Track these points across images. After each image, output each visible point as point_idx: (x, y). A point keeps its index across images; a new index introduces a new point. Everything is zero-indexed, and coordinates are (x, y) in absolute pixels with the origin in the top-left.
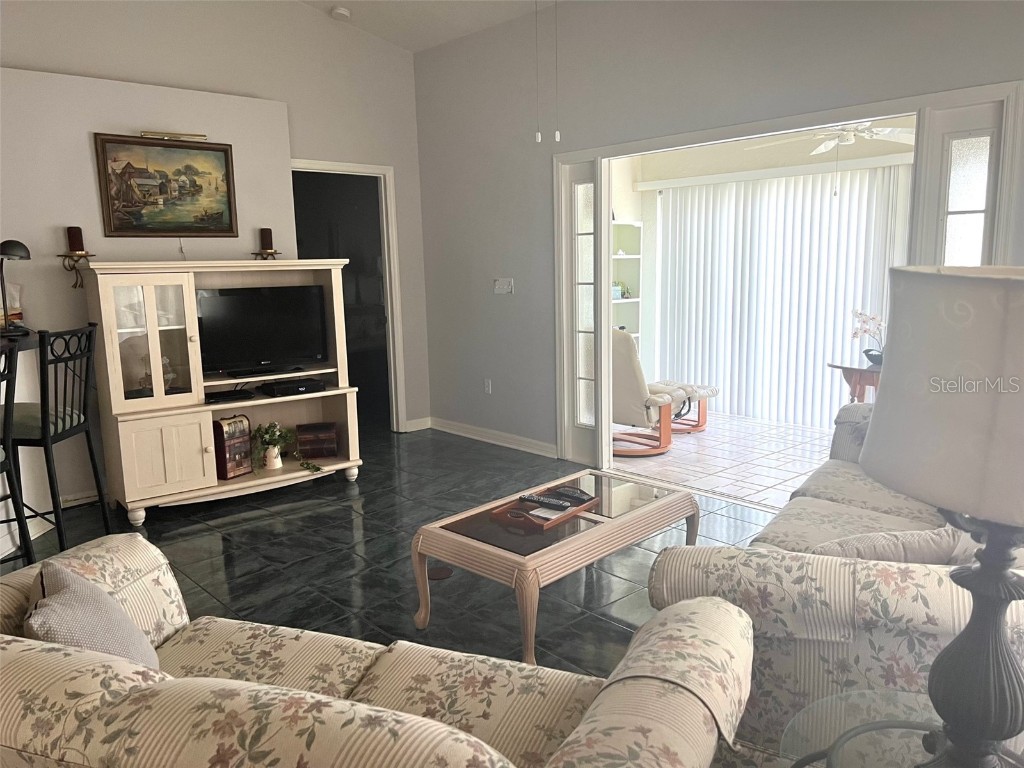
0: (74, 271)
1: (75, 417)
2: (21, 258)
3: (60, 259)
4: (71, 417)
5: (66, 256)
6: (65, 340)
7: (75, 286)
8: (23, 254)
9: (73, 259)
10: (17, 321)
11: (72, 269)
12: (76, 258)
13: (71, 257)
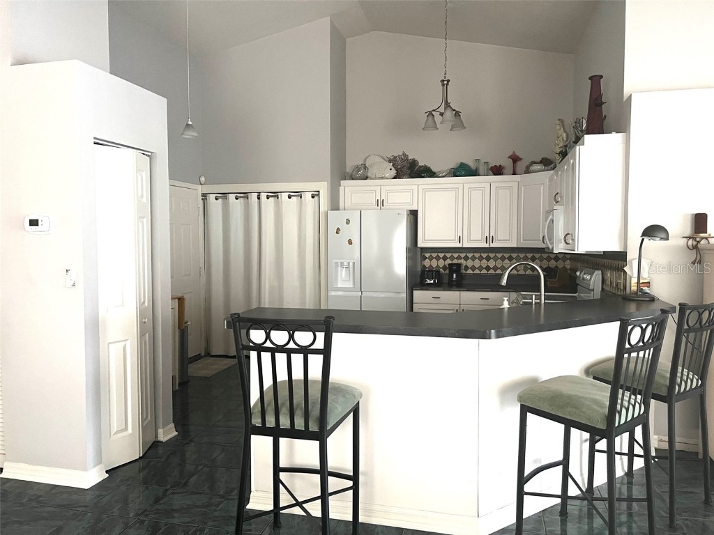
0: (695, 250)
1: (695, 381)
2: (661, 239)
3: (685, 240)
4: (692, 381)
5: (690, 238)
6: (699, 312)
7: (694, 263)
8: (663, 236)
9: (696, 240)
10: (646, 289)
11: (694, 248)
12: (698, 240)
13: (694, 239)
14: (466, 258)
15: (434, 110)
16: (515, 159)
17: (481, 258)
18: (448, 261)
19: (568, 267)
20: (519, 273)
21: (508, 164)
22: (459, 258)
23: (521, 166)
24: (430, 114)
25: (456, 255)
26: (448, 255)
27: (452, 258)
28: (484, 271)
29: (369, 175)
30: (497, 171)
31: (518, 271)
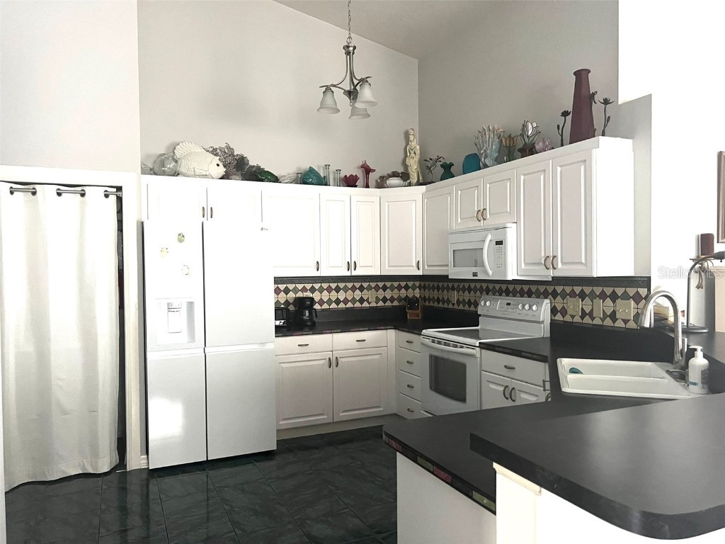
14: (313, 290)
15: (335, 86)
16: (367, 170)
17: (329, 290)
18: (291, 295)
19: (418, 296)
20: (371, 305)
21: (360, 174)
22: (304, 290)
23: (373, 177)
24: (328, 89)
25: (300, 286)
26: (291, 286)
27: (296, 291)
28: (334, 306)
29: (182, 170)
30: (350, 182)
31: (369, 303)
